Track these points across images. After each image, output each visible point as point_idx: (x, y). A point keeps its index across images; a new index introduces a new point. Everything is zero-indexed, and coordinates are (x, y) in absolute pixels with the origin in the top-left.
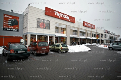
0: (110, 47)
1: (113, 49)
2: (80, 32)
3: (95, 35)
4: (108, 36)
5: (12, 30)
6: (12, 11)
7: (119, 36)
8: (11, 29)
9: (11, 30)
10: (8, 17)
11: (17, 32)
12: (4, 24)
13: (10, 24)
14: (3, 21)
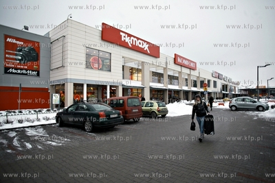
0: (231, 104)
1: (237, 109)
2: (169, 76)
3: (195, 82)
4: (220, 83)
5: (24, 72)
6: (26, 28)
7: (238, 84)
8: (21, 69)
9: (22, 74)
10: (14, 41)
11: (37, 78)
12: (6, 58)
13: (20, 58)
14: (3, 52)
